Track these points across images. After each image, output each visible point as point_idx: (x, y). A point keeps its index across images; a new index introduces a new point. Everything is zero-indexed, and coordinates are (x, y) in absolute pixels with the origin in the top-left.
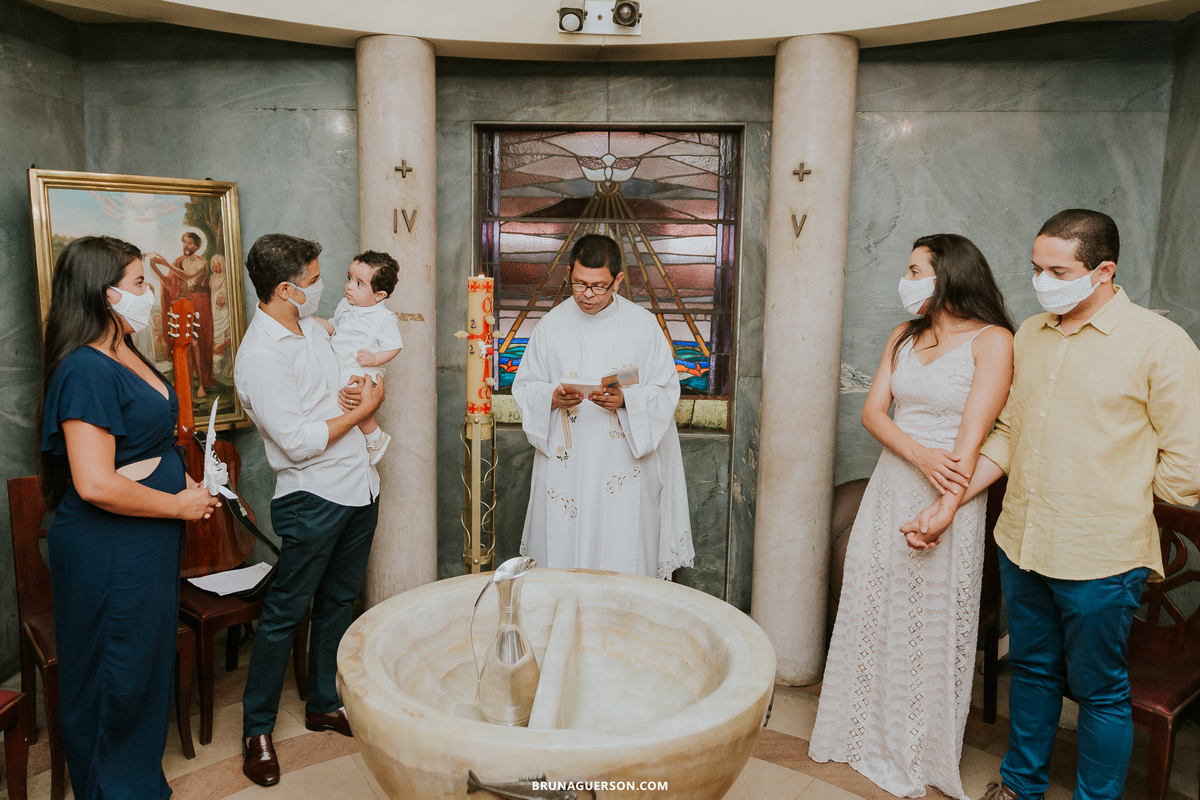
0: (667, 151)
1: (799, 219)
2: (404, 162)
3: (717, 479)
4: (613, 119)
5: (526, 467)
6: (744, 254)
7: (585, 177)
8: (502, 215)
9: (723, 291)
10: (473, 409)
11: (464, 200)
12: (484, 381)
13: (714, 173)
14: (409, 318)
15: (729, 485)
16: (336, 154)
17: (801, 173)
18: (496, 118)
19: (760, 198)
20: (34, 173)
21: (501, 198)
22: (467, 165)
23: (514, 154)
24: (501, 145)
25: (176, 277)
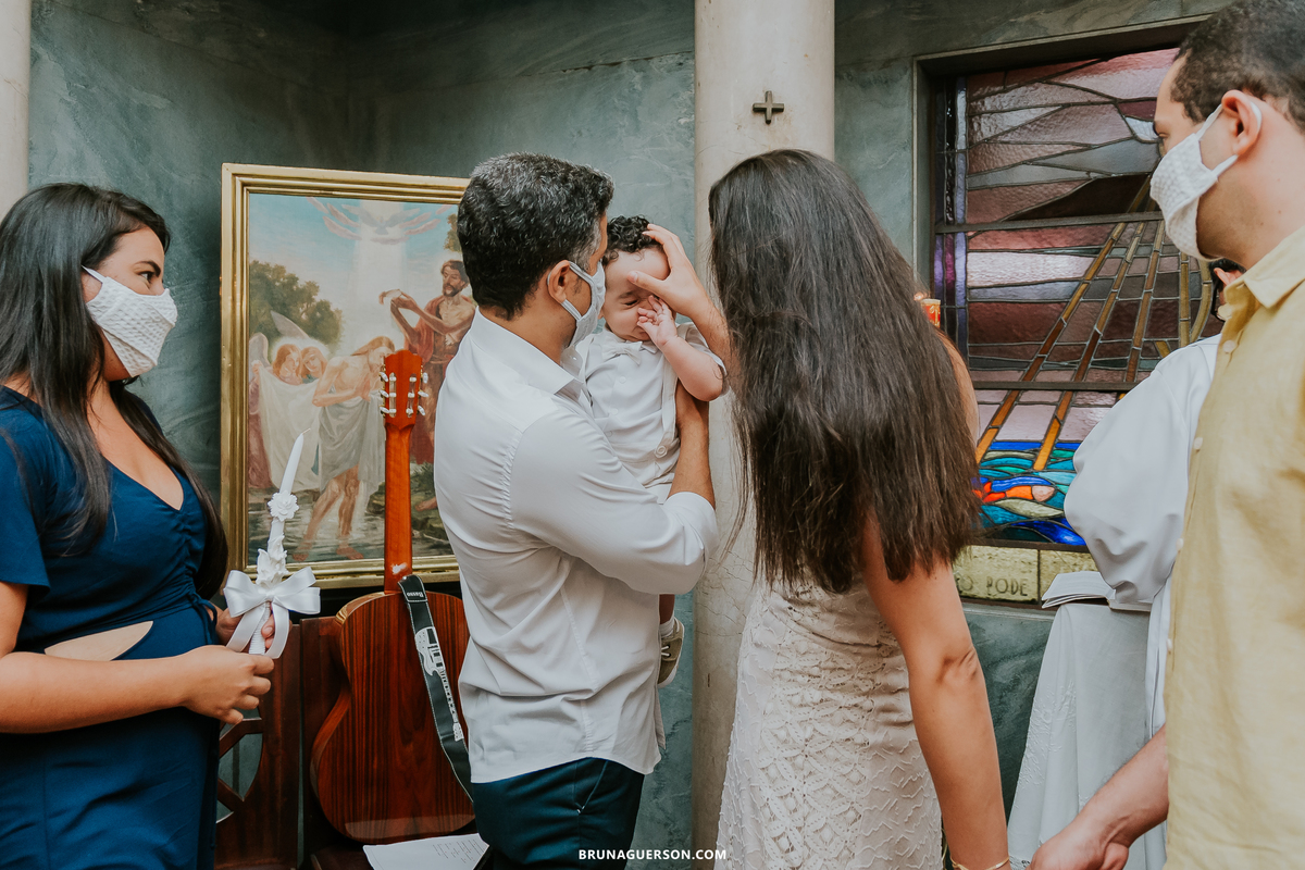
7: (1134, 137)
8: (971, 220)
16: (679, 125)
20: (228, 169)
21: (969, 190)
22: (904, 133)
23: (992, 113)
24: (969, 100)
25: (429, 329)
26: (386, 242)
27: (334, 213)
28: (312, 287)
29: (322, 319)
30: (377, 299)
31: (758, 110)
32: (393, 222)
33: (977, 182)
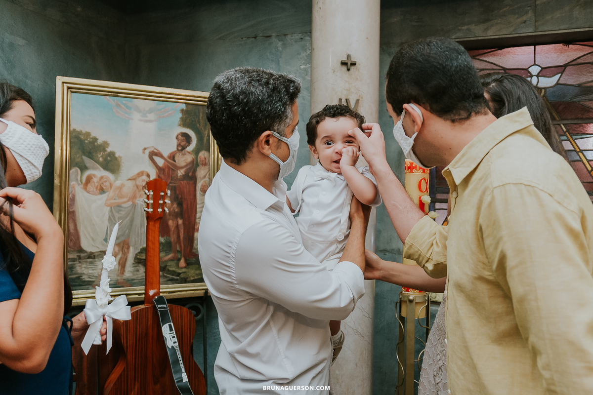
20: (60, 80)
25: (169, 168)
26: (147, 121)
27: (118, 105)
28: (106, 144)
29: (111, 161)
30: (141, 151)
31: (343, 64)
32: (151, 111)
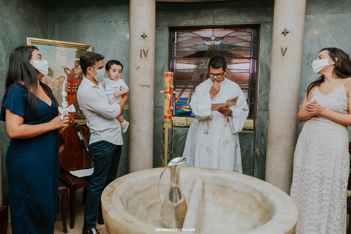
0: (233, 34)
1: (284, 49)
2: (144, 34)
3: (250, 146)
4: (215, 23)
5: (184, 141)
6: (260, 68)
7: (205, 44)
8: (177, 57)
9: (252, 82)
10: (165, 117)
11: (165, 52)
12: (170, 108)
13: (249, 42)
14: (145, 86)
15: (254, 149)
16: (124, 35)
17: (285, 33)
18: (175, 24)
19: (266, 48)
20: (28, 39)
21: (177, 51)
22: (166, 40)
23: (181, 37)
24: (177, 34)
25: (72, 74)
26: (63, 56)
27: (51, 49)
30: (61, 68)
31: (142, 36)
32: (64, 51)
33: (178, 50)
